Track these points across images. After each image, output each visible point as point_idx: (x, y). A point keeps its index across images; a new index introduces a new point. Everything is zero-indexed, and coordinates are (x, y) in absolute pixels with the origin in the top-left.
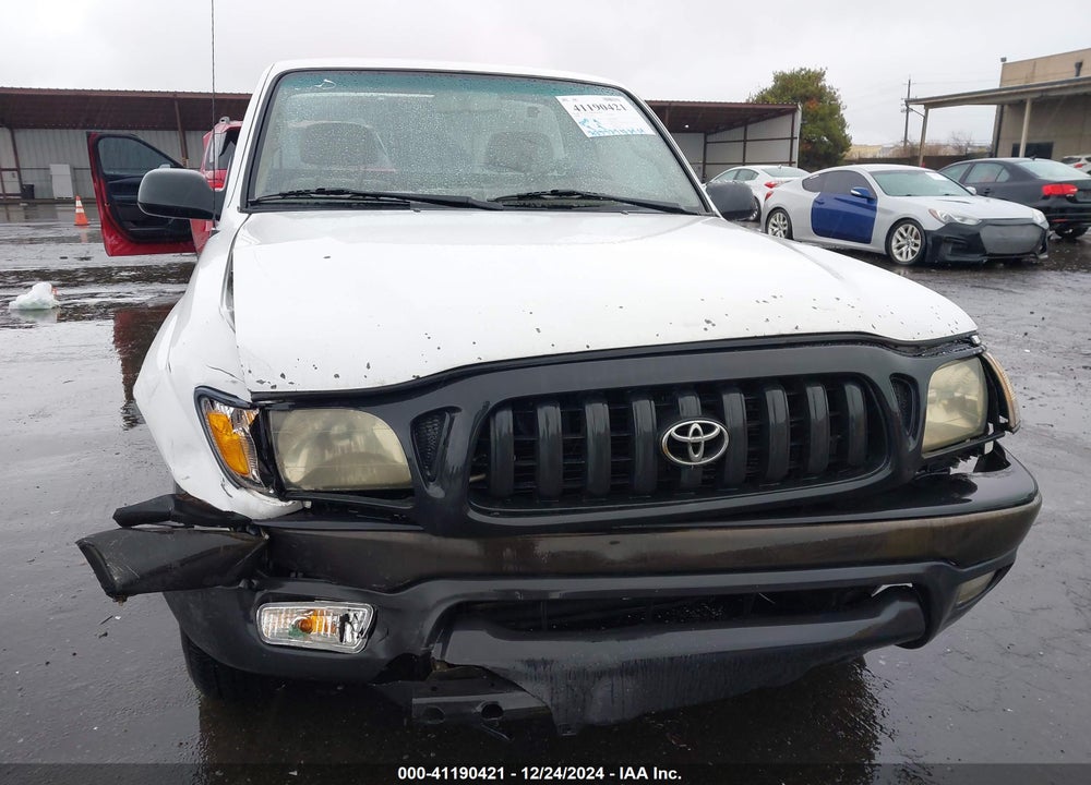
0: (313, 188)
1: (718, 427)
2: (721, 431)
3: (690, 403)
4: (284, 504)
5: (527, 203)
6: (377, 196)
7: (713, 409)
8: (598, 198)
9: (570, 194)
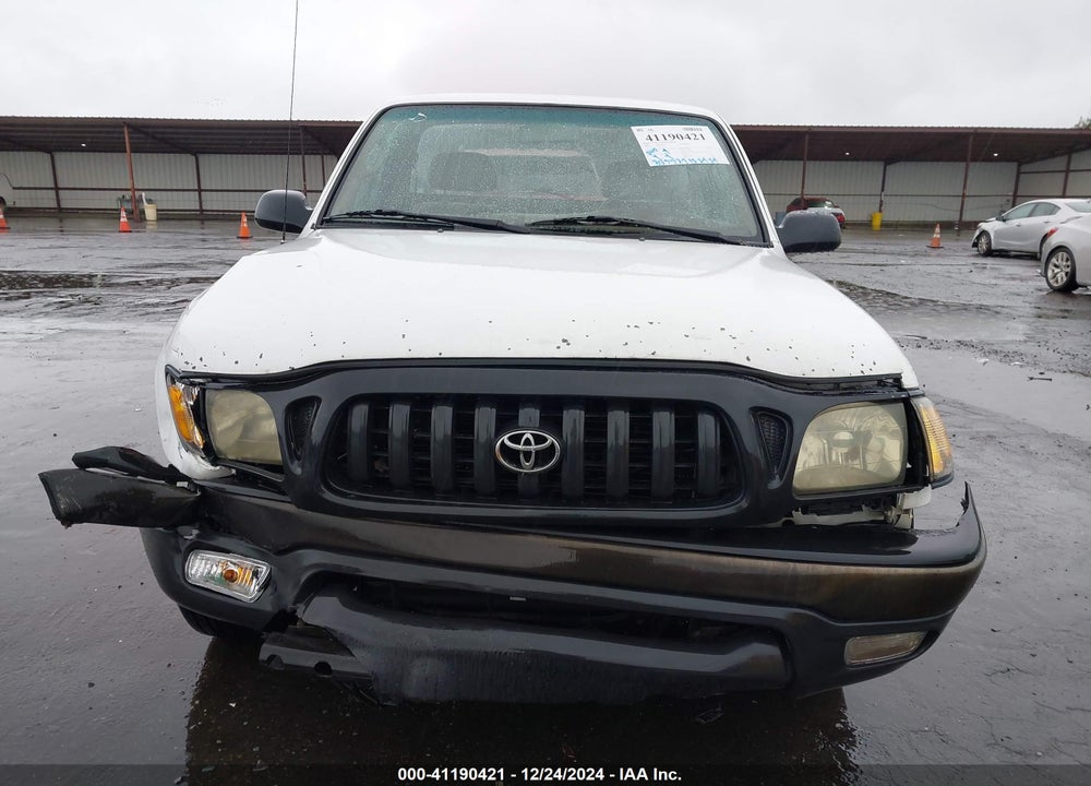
0: (373, 209)
1: (550, 439)
2: (553, 444)
3: (529, 414)
4: (213, 468)
5: (563, 227)
6: (425, 218)
7: (551, 421)
8: (633, 225)
9: (607, 220)
